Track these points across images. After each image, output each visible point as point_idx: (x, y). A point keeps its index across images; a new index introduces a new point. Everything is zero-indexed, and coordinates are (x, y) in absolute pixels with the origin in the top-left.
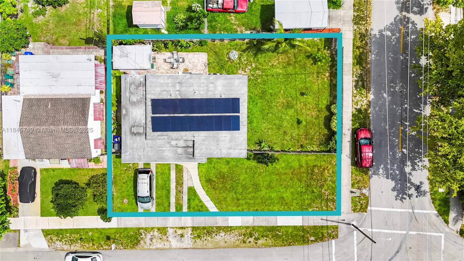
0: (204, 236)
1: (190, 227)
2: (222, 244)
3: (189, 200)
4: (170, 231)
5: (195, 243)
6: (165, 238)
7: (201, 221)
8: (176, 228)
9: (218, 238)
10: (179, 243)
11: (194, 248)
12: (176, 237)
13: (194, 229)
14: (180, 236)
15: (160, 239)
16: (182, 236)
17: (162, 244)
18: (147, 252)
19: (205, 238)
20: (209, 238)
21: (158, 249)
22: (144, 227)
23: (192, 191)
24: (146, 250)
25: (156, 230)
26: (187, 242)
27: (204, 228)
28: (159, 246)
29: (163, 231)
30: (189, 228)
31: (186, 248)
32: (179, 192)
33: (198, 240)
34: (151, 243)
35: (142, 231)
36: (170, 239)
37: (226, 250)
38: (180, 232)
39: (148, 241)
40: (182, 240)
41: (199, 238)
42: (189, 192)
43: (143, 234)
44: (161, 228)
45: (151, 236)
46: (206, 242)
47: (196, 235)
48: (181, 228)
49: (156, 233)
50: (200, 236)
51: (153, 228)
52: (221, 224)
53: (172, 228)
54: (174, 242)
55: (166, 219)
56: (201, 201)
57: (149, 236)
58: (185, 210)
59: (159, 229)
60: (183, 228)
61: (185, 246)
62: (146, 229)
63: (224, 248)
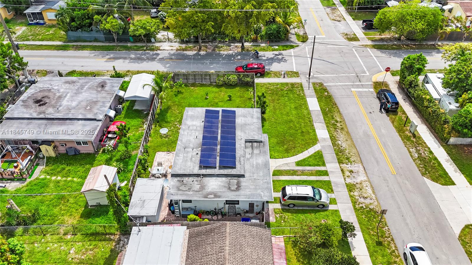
0: (346, 155)
1: (339, 165)
2: (349, 142)
3: (310, 165)
4: (348, 181)
5: (356, 161)
6: (358, 186)
7: (329, 156)
8: (344, 176)
9: (344, 145)
10: (360, 174)
11: (362, 162)
12: (354, 177)
13: (340, 162)
14: (352, 173)
15: (361, 189)
16: (351, 172)
17: (367, 188)
18: (381, 201)
19: (347, 154)
20: (347, 151)
21: (374, 192)
22: (351, 204)
23: (298, 164)
24: (379, 203)
25: (352, 193)
26: (356, 168)
27: (337, 155)
28: (370, 191)
29: (351, 188)
30: (341, 166)
31: (363, 169)
32: (303, 173)
33: (352, 159)
34: (369, 198)
35: (357, 206)
36: (358, 181)
38: (347, 173)
39: (368, 201)
40: (356, 171)
41: (349, 158)
42: (301, 165)
43: (361, 205)
44: (347, 188)
45: (360, 198)
46: (351, 154)
47: (347, 161)
48: (343, 172)
49: (356, 193)
50: (348, 159)
51: (351, 196)
52: (329, 143)
53: (345, 179)
54: (361, 178)
55: (337, 184)
56: (310, 157)
57: (362, 200)
58: (322, 168)
59: (350, 191)
60: (342, 170)
61: (361, 169)
62: (354, 203)
63: (353, 141)
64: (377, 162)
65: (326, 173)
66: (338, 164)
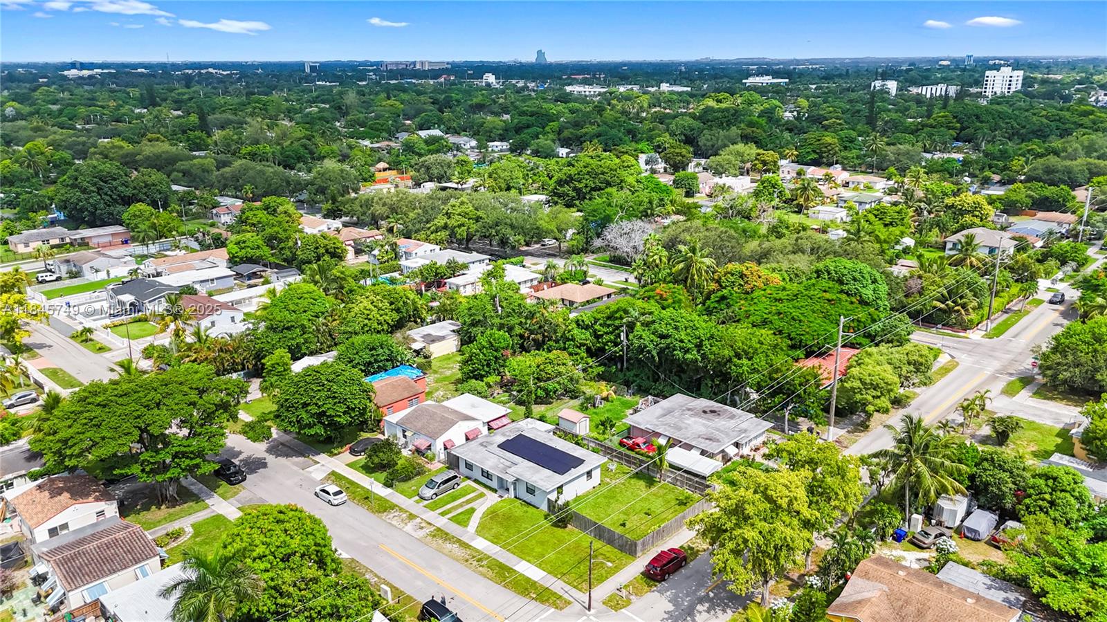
0: (438, 538)
2: (446, 551)
3: (461, 513)
4: (418, 520)
5: (425, 538)
6: (407, 521)
7: (453, 529)
13: (439, 529)
14: (420, 527)
15: (402, 520)
16: (422, 528)
17: (398, 523)
19: (437, 540)
20: (440, 541)
22: (403, 507)
23: (473, 510)
26: (419, 533)
27: (447, 534)
28: (394, 523)
29: (412, 517)
32: (461, 505)
33: (429, 538)
35: (397, 508)
36: (409, 525)
37: (443, 556)
38: (423, 525)
39: (391, 516)
40: (417, 530)
43: (395, 510)
45: (399, 515)
46: (435, 542)
47: (433, 534)
49: (404, 515)
50: (434, 536)
51: (407, 511)
52: (464, 539)
53: (422, 519)
54: (409, 528)
55: (425, 512)
56: (469, 519)
57: (396, 514)
58: (450, 516)
59: (411, 514)
60: (429, 524)
61: (414, 534)
62: (401, 509)
63: (443, 554)
64: (404, 547)
65: (443, 514)
66: (438, 526)
